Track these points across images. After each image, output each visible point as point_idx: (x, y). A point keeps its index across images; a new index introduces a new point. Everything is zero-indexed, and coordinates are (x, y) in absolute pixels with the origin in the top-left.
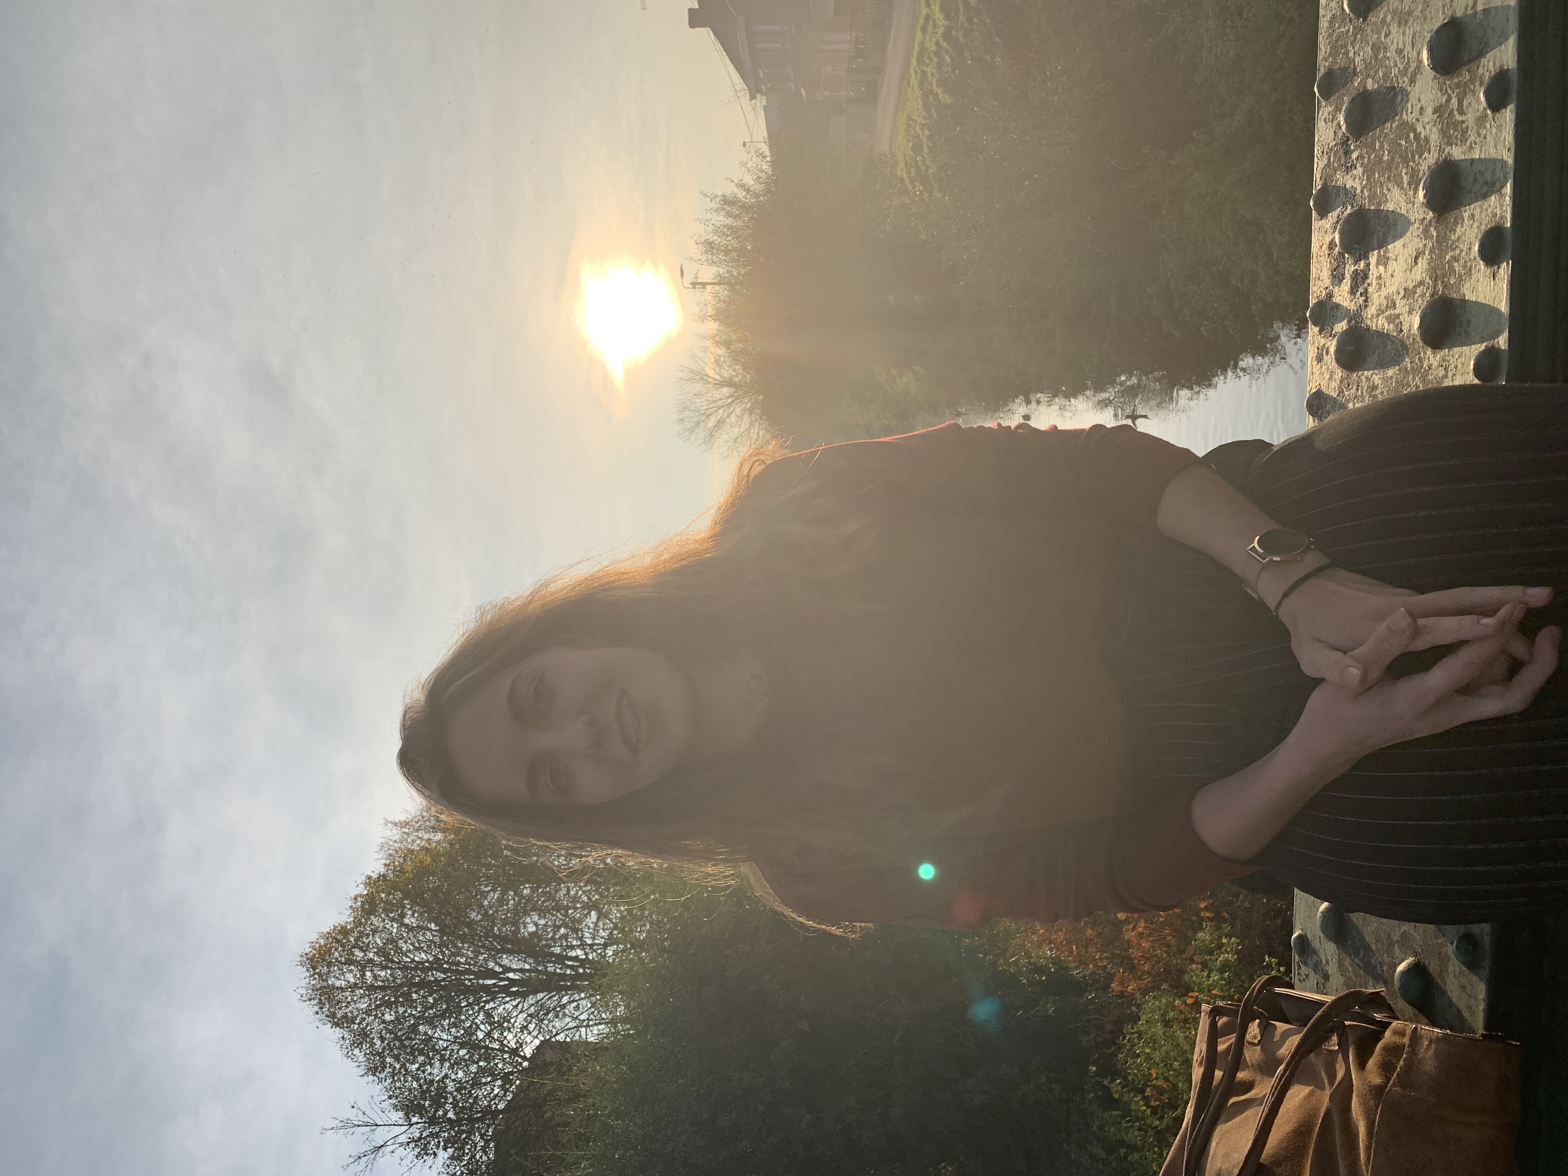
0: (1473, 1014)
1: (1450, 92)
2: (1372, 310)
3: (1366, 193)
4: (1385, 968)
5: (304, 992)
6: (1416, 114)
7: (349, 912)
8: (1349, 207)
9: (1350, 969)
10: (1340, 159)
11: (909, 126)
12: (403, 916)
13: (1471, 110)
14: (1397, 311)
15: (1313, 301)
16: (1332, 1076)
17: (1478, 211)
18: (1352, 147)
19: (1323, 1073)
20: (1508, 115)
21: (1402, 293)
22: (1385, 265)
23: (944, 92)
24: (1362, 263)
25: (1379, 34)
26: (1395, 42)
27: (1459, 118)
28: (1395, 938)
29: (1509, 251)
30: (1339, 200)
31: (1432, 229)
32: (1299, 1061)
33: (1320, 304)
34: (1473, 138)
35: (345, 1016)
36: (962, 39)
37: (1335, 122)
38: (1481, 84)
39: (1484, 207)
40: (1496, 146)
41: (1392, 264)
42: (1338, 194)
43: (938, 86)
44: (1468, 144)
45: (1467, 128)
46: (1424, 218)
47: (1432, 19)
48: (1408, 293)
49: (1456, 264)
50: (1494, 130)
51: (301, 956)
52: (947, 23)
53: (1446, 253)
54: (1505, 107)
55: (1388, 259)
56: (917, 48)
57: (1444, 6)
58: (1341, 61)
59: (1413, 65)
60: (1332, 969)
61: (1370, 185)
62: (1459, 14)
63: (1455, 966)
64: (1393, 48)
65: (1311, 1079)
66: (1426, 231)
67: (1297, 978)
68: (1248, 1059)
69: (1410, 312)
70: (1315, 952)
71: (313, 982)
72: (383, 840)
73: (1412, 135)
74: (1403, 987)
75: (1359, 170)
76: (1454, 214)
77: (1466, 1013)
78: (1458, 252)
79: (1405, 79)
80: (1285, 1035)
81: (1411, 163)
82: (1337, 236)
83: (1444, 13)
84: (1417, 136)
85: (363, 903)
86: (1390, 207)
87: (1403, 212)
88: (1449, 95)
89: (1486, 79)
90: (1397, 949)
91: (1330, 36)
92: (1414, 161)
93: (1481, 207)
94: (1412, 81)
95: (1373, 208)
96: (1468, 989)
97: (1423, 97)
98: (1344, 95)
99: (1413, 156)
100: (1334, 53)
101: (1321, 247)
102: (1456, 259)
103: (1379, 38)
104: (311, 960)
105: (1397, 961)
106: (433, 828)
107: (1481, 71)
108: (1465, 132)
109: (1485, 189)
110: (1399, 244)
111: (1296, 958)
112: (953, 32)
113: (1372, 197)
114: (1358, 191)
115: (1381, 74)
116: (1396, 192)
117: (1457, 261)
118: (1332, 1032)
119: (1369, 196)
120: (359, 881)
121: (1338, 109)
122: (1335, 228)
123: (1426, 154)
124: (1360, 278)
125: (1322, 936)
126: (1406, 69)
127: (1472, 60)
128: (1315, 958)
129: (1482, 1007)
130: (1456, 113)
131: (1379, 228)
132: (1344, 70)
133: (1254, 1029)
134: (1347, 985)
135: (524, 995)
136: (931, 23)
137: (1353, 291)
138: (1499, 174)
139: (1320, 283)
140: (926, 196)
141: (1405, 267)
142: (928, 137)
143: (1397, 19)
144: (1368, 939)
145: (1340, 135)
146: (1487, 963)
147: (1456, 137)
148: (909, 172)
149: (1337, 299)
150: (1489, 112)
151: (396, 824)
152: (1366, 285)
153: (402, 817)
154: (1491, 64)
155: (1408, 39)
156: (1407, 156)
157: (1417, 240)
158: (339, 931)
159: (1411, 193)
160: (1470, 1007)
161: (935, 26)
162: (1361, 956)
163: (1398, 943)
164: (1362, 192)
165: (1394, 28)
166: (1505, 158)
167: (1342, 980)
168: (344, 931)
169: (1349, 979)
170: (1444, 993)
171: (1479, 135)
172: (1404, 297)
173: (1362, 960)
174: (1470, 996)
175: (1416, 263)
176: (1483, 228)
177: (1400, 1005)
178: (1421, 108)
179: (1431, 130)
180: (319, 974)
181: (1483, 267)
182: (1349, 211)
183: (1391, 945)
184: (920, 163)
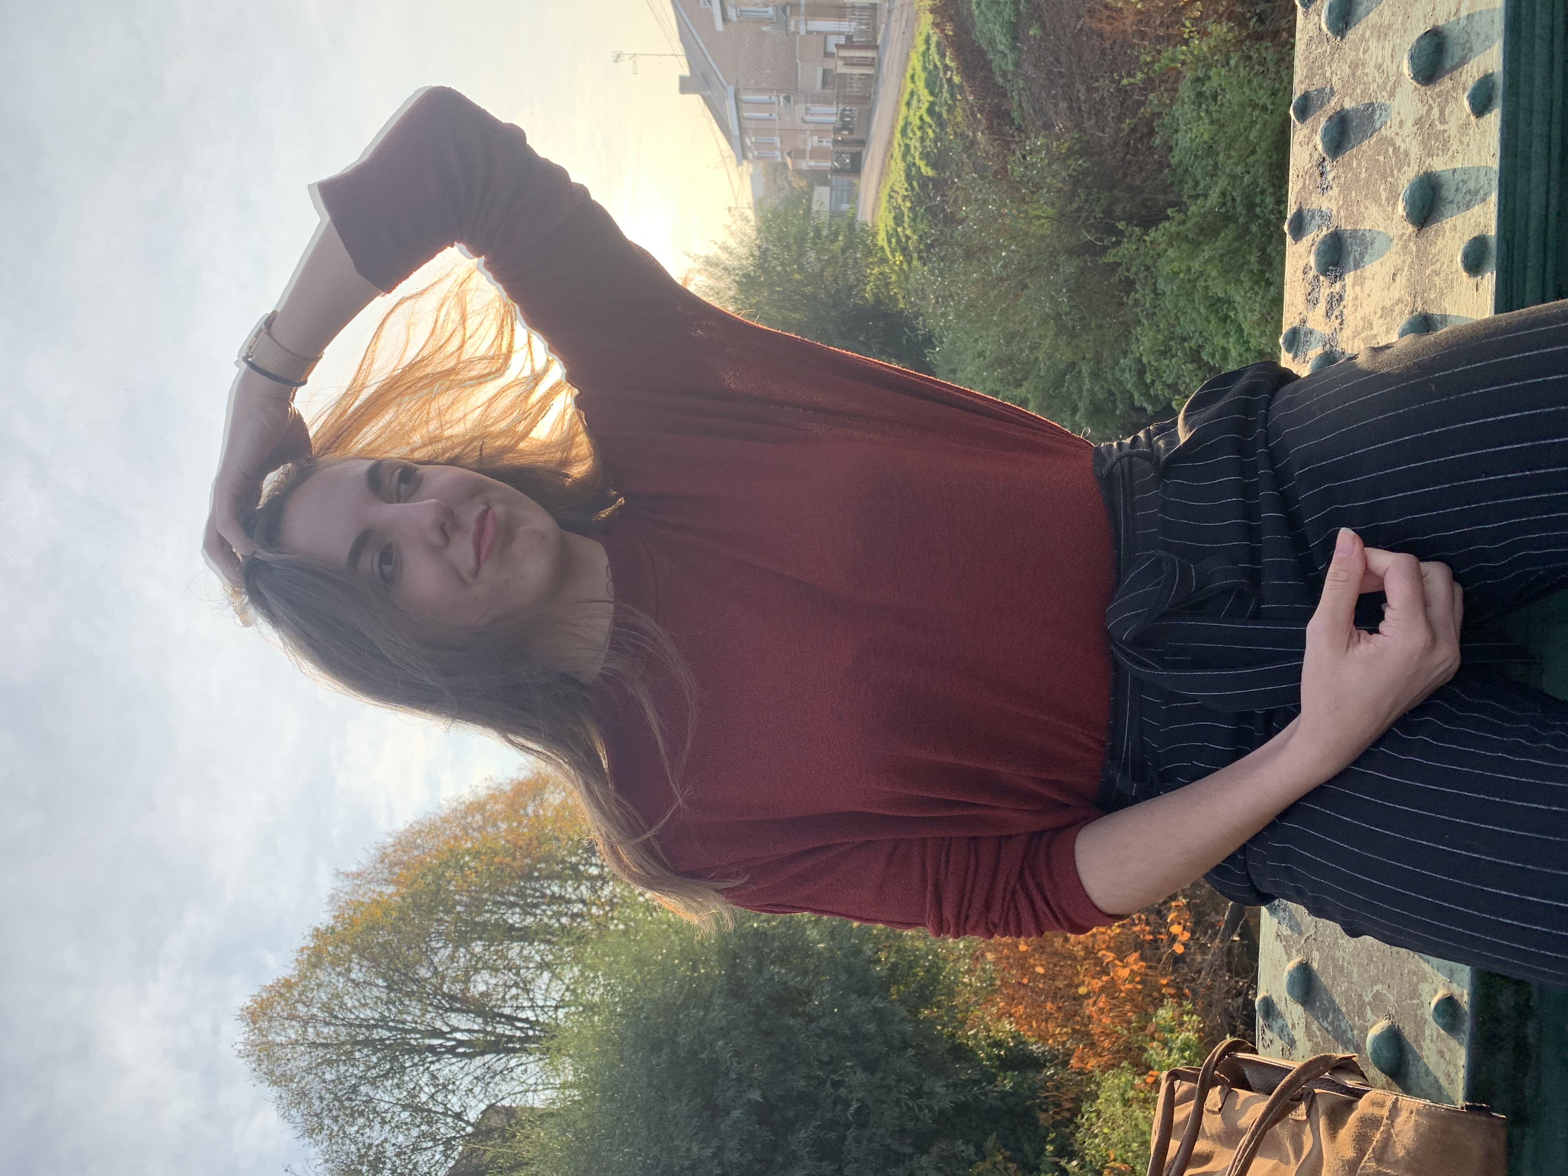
0: (1452, 1082)
1: (1431, 102)
2: (1347, 332)
3: (1342, 213)
4: (1356, 1032)
5: (242, 1048)
6: (1395, 128)
7: (293, 965)
8: (1325, 229)
9: (1318, 1033)
10: (1315, 181)
11: (891, 197)
12: (349, 970)
13: (1453, 118)
14: (1374, 332)
15: (1286, 328)
16: (1298, 1151)
17: (1461, 220)
18: (1328, 168)
19: (1288, 1145)
20: (1494, 119)
21: (1379, 313)
22: (1362, 285)
23: (927, 165)
24: (1338, 286)
25: (1357, 51)
26: (1374, 58)
27: (1440, 127)
28: (1367, 1000)
29: (1493, 260)
30: (1314, 223)
31: (1411, 244)
32: (1264, 1133)
33: (1295, 332)
34: (1455, 147)
35: (284, 1075)
36: (945, 116)
37: (1311, 145)
38: (1464, 90)
39: (1467, 217)
40: (1479, 153)
41: (1368, 284)
42: (1313, 217)
43: (921, 159)
44: (1450, 153)
45: (1449, 137)
46: (1403, 234)
47: (1412, 29)
48: (1386, 312)
49: (1436, 278)
50: (1478, 137)
51: (242, 1010)
52: (931, 99)
53: (1427, 267)
54: (1490, 111)
55: (1364, 278)
56: (901, 123)
57: (1425, 16)
58: (1318, 82)
59: (1393, 79)
60: (1299, 1034)
61: (1347, 204)
62: (1441, 23)
63: (1433, 1028)
64: (1372, 64)
65: (1277, 1150)
66: (1405, 247)
67: (1261, 1044)
68: (1207, 1129)
69: (1388, 332)
70: (1280, 1015)
71: (252, 1038)
72: (333, 892)
73: (1391, 150)
74: (1376, 1052)
75: (1336, 190)
76: (1434, 227)
77: (1443, 1082)
78: (1438, 265)
79: (1384, 93)
80: (1247, 1103)
81: (1389, 179)
82: (1312, 260)
83: (1425, 23)
84: (1396, 150)
85: (309, 956)
86: (1367, 225)
87: (1381, 229)
88: (1430, 106)
89: (1471, 84)
90: (1369, 1012)
91: (1306, 58)
92: (1393, 176)
93: (1464, 217)
94: (1392, 95)
95: (1349, 228)
96: (1447, 1055)
97: (1402, 111)
98: (1320, 116)
99: (1392, 171)
100: (1310, 76)
101: (1295, 272)
102: (1436, 273)
103: (1357, 55)
104: (253, 1014)
105: (1369, 1024)
106: (386, 880)
107: (1464, 77)
108: (1446, 142)
109: (1468, 197)
110: (1377, 263)
111: (1260, 1021)
112: (937, 108)
113: (1349, 216)
114: (1334, 212)
115: (1359, 91)
116: (1374, 209)
117: (1438, 275)
118: (1299, 1099)
119: (1345, 217)
120: (306, 933)
121: (1314, 131)
122: (1310, 252)
123: (1406, 168)
124: (1335, 301)
125: (1288, 997)
126: (1385, 83)
127: (1454, 68)
128: (1280, 1022)
129: (1462, 1073)
130: (1437, 123)
131: (1355, 247)
132: (1321, 91)
133: (1214, 1096)
134: (1313, 1051)
135: (470, 1056)
136: (915, 98)
137: (1328, 315)
138: (1483, 180)
139: (1294, 309)
140: (905, 266)
141: (1383, 285)
142: (910, 209)
143: (1376, 34)
144: (1337, 1000)
145: (1316, 156)
146: (1467, 1026)
147: (1438, 149)
148: (889, 242)
149: (1309, 325)
150: (1472, 118)
151: (348, 875)
152: (1341, 307)
153: (353, 868)
154: (1475, 69)
155: (1388, 52)
156: (1385, 172)
157: (1394, 257)
158: (284, 985)
159: (1390, 209)
160: (1448, 1075)
161: (919, 101)
162: (1330, 1019)
163: (1370, 1004)
164: (1338, 212)
165: (1373, 43)
166: (1489, 165)
167: (1309, 1045)
168: (288, 984)
169: (1317, 1044)
170: (1419, 1059)
171: (1461, 142)
172: (1381, 316)
173: (1332, 1023)
174: (1449, 1063)
175: (1394, 280)
176: (1467, 238)
177: (1372, 1072)
178: (1401, 122)
179: (1410, 143)
180: (260, 1029)
181: (1465, 279)
182: (1325, 232)
183: (1362, 1006)
184: (901, 234)
